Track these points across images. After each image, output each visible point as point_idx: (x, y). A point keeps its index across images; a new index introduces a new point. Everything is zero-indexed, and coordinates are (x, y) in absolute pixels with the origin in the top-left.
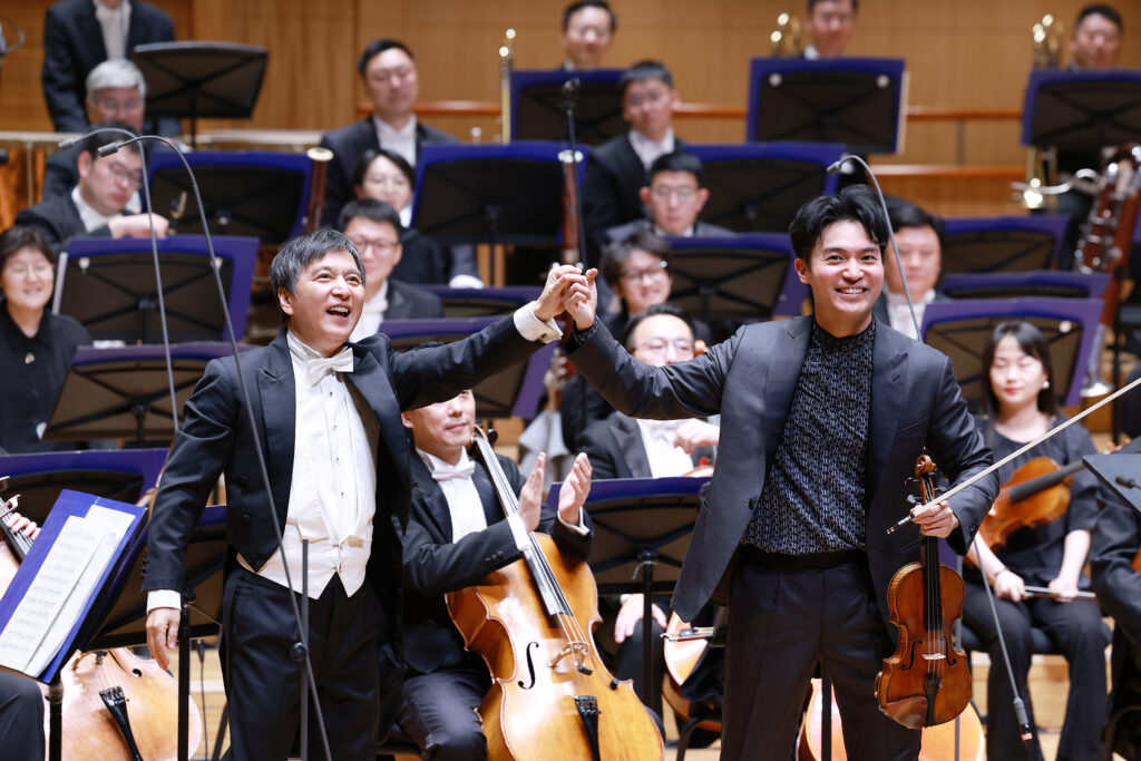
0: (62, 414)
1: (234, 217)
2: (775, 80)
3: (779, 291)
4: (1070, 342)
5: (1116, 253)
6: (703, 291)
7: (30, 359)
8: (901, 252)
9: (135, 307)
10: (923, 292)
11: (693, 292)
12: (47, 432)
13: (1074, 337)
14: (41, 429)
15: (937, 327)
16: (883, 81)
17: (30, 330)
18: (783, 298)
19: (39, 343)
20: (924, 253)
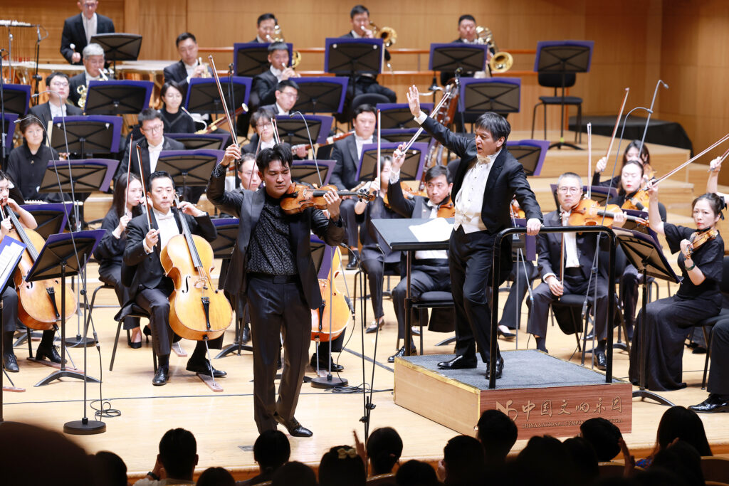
0: (45, 184)
1: (121, 104)
2: (335, 46)
3: (318, 135)
4: (416, 158)
5: (448, 119)
6: (289, 134)
7: (33, 162)
8: (362, 121)
9: (78, 141)
10: (369, 136)
11: (286, 135)
12: (40, 189)
13: (418, 155)
14: (38, 189)
15: (367, 152)
16: (375, 47)
17: (34, 152)
18: (319, 137)
19: (37, 157)
20: (370, 122)
